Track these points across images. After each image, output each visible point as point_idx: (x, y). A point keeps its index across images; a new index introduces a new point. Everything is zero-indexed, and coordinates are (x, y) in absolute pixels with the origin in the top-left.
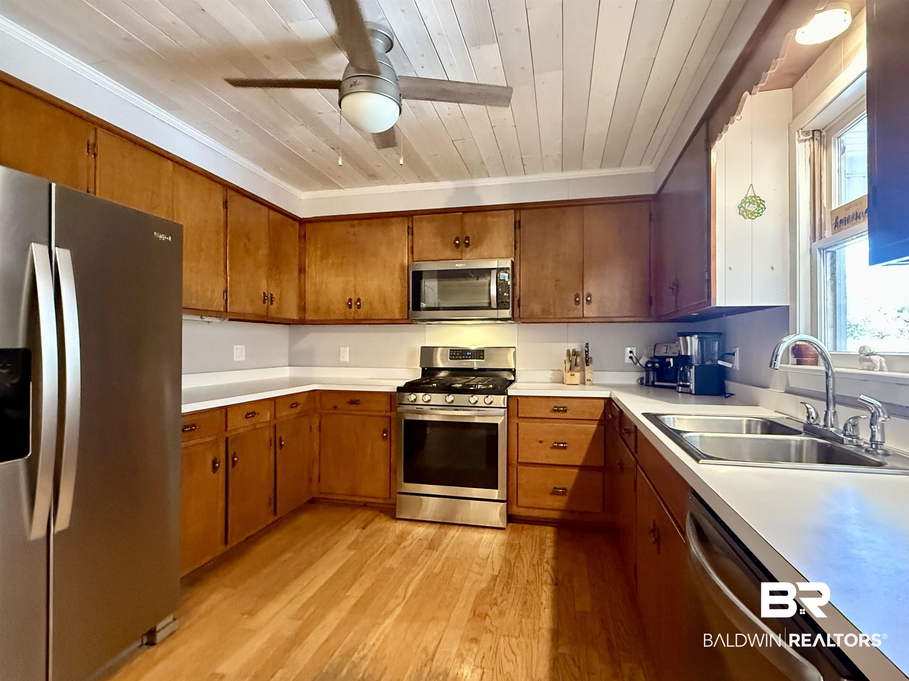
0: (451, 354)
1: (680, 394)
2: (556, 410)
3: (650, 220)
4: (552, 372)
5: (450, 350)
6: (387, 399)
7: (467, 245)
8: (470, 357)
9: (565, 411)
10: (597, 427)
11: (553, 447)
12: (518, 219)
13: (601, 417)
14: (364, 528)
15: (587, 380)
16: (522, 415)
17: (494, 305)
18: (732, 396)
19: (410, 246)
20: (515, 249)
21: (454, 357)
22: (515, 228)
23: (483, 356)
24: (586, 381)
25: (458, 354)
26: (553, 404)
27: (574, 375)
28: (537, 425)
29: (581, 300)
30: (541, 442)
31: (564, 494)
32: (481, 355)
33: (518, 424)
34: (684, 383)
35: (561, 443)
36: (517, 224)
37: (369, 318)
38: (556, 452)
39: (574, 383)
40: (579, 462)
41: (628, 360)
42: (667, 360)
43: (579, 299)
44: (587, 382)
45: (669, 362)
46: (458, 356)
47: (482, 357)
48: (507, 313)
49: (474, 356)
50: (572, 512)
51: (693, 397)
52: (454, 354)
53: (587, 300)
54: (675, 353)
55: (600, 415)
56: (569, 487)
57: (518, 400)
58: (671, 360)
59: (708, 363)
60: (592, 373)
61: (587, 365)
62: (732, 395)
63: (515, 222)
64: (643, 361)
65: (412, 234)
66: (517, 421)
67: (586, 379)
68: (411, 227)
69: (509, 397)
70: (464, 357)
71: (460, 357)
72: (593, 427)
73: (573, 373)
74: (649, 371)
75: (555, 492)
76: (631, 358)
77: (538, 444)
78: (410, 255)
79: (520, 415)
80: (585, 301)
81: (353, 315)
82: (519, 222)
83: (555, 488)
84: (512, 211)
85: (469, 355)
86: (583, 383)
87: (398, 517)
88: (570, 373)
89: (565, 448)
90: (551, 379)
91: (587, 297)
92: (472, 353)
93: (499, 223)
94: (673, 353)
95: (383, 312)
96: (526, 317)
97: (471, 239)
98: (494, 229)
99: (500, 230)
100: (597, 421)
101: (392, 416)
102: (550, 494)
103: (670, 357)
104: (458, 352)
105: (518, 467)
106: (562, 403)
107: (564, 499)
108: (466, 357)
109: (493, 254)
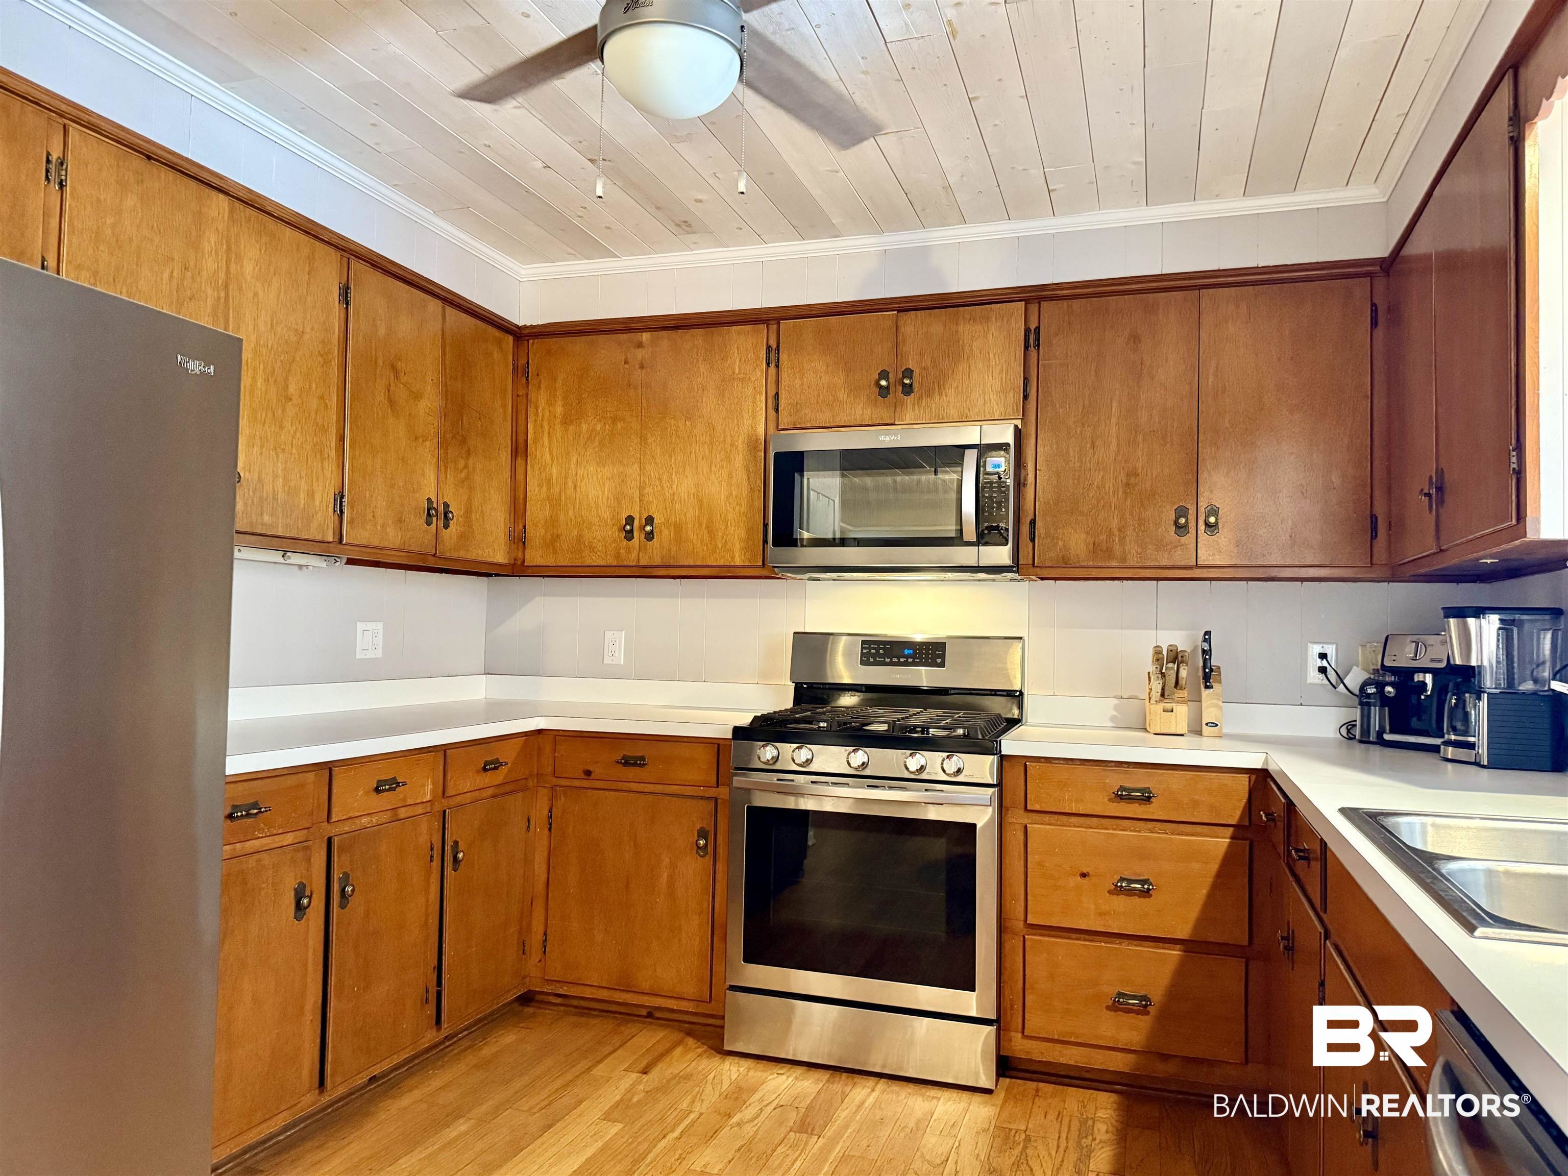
0: (865, 651)
1: (1450, 766)
2: (1123, 795)
3: (1374, 323)
4: (1115, 701)
5: (863, 642)
7: (908, 390)
8: (910, 660)
9: (1147, 800)
10: (1230, 846)
11: (1117, 890)
12: (1033, 327)
13: (1241, 817)
14: (645, 1072)
15: (1207, 724)
16: (1037, 807)
17: (970, 533)
19: (772, 393)
20: (1026, 397)
21: (871, 660)
22: (1026, 347)
23: (943, 657)
24: (1204, 726)
25: (881, 651)
26: (1115, 781)
27: (1171, 710)
28: (1073, 832)
29: (1192, 523)
30: (1084, 875)
31: (1143, 1010)
32: (939, 656)
33: (1026, 827)
34: (1461, 738)
35: (1137, 882)
36: (1032, 337)
37: (672, 562)
38: (1121, 902)
39: (1173, 732)
40: (1183, 931)
41: (1315, 677)
42: (1418, 677)
43: (1187, 521)
44: (1206, 730)
45: (1424, 684)
46: (881, 656)
47: (939, 661)
48: (1001, 554)
49: (921, 659)
50: (1165, 1057)
51: (1485, 773)
52: (873, 651)
53: (1207, 525)
54: (1440, 661)
55: (1238, 813)
56: (1157, 995)
57: (1026, 766)
58: (1429, 679)
59: (1526, 686)
60: (1220, 708)
61: (1207, 687)
63: (1027, 331)
64: (1354, 679)
65: (778, 365)
66: (1025, 821)
67: (1204, 722)
68: (774, 346)
69: (1003, 758)
70: (895, 660)
71: (888, 660)
72: (1221, 842)
73: (1169, 706)
74: (1369, 704)
75: (1118, 1005)
76: (1323, 670)
77: (1079, 879)
78: (772, 412)
79: (1029, 807)
80: (1202, 527)
81: (634, 555)
82: (1038, 329)
83: (1120, 995)
84: (1022, 305)
85: (907, 657)
86: (1196, 730)
87: (726, 1048)
88: (1161, 706)
89: (1146, 893)
90: (1113, 719)
91: (1207, 517)
92: (915, 652)
93: (985, 337)
94: (1433, 660)
95: (705, 548)
96: (1048, 564)
97: (916, 374)
98: (974, 349)
99: (988, 353)
100: (1231, 829)
101: (722, 796)
102: (1108, 1008)
103: (1425, 670)
104: (881, 648)
105: (1026, 937)
106: (1139, 780)
107: (1144, 1023)
108: (902, 660)
109: (969, 410)
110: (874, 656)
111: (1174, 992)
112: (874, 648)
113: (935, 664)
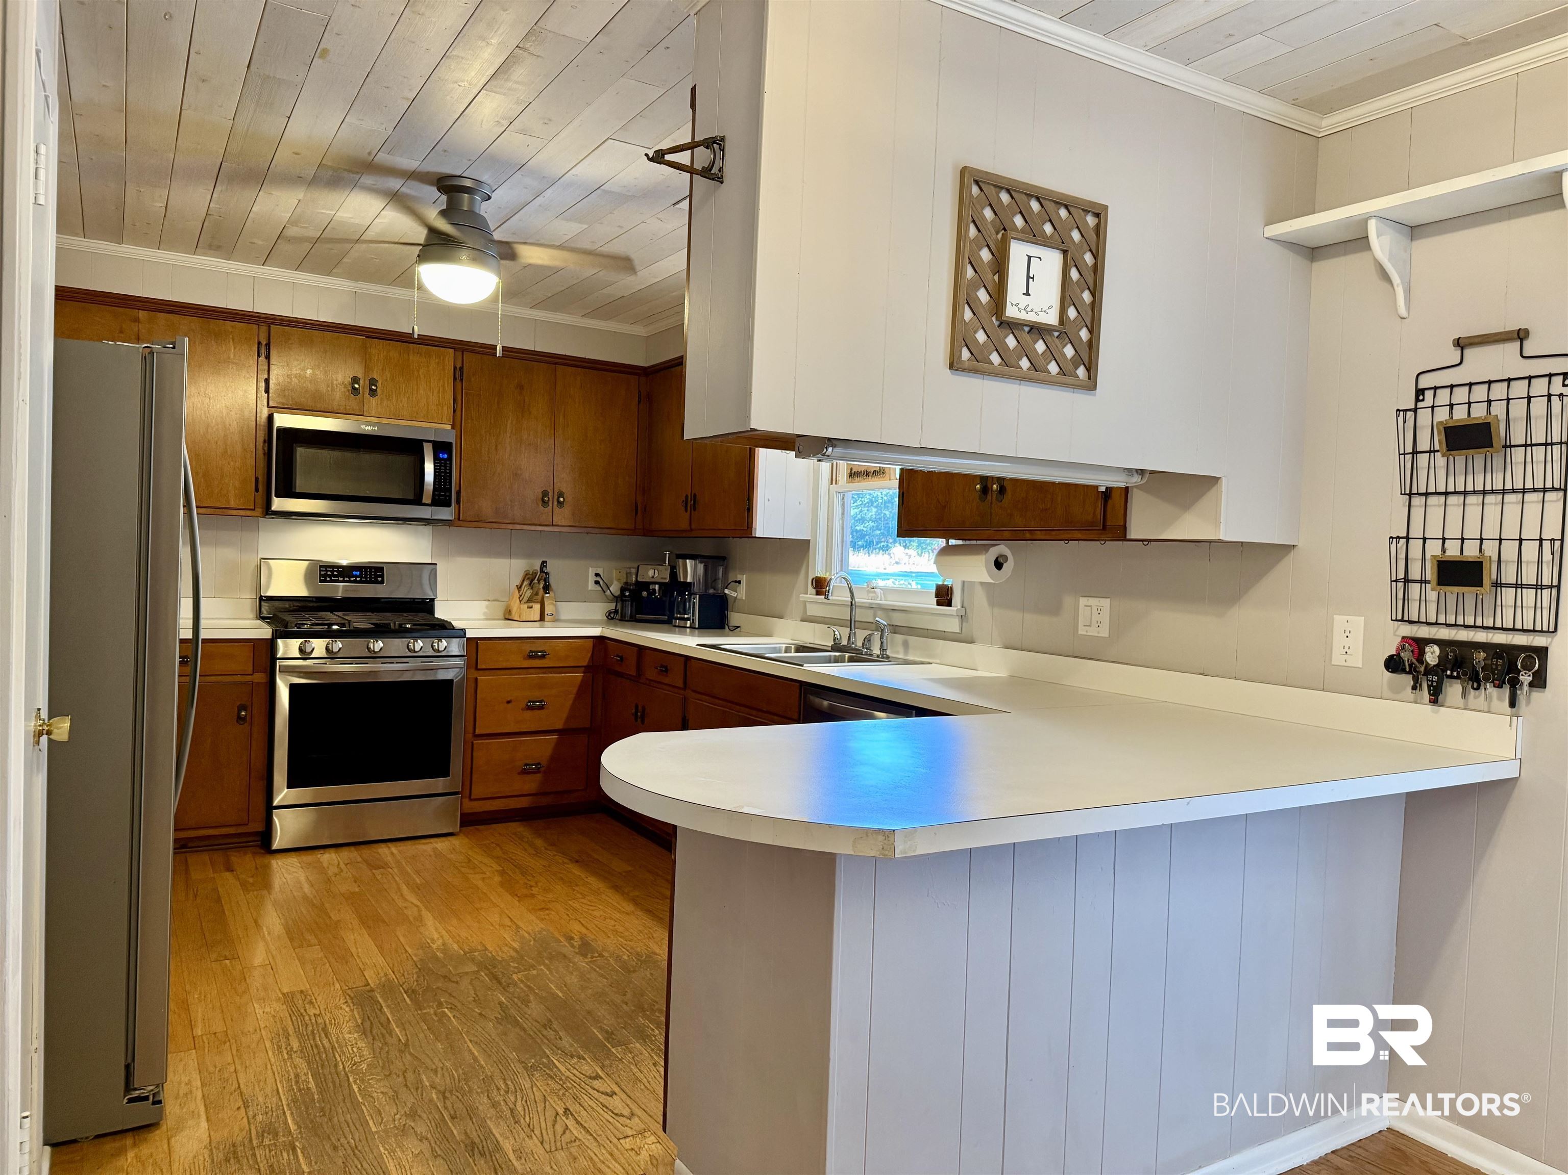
0: (322, 573)
2: (532, 656)
3: (639, 402)
4: (487, 603)
5: (320, 567)
6: (247, 651)
7: (373, 393)
8: (358, 579)
9: (543, 657)
10: (583, 676)
11: (529, 708)
12: (458, 367)
13: (589, 662)
16: (484, 667)
17: (427, 499)
18: (738, 629)
19: (263, 376)
20: (454, 411)
21: (328, 579)
22: (455, 379)
23: (382, 577)
24: (546, 616)
25: (335, 573)
26: (527, 647)
27: (531, 607)
28: (504, 677)
29: (551, 499)
30: (509, 702)
31: (537, 771)
32: (380, 576)
33: (476, 679)
34: (682, 616)
35: (537, 701)
36: (458, 373)
38: (529, 714)
39: (532, 619)
40: (559, 725)
41: (591, 586)
42: (651, 587)
43: (549, 498)
44: (547, 618)
45: (654, 590)
46: (335, 576)
47: (380, 579)
48: (445, 513)
49: (366, 577)
50: (546, 794)
51: (697, 631)
52: (329, 573)
53: (559, 502)
54: (665, 579)
55: (587, 660)
56: (544, 763)
57: (477, 643)
58: (657, 587)
59: (711, 591)
60: (555, 605)
61: (546, 593)
62: (738, 627)
63: (455, 368)
64: (615, 588)
65: (268, 357)
66: (475, 676)
67: (546, 614)
68: (264, 342)
69: (468, 639)
70: (347, 579)
71: (341, 579)
72: (578, 676)
73: (530, 605)
74: (626, 601)
75: (524, 772)
76: (597, 582)
77: (506, 705)
78: (262, 393)
79: (479, 667)
80: (556, 503)
82: (461, 368)
83: (526, 765)
84: (452, 351)
85: (356, 576)
86: (542, 618)
88: (526, 606)
89: (541, 708)
90: (485, 614)
91: (559, 498)
92: (361, 573)
93: (428, 367)
94: (662, 578)
95: (202, 493)
96: (469, 519)
97: (379, 384)
98: (420, 373)
99: (430, 378)
100: (583, 668)
101: (256, 681)
102: (519, 774)
103: (655, 583)
104: (335, 571)
105: (474, 742)
106: (538, 647)
107: (538, 777)
108: (352, 579)
109: (417, 413)
110: (330, 576)
111: (554, 758)
112: (329, 571)
113: (376, 582)
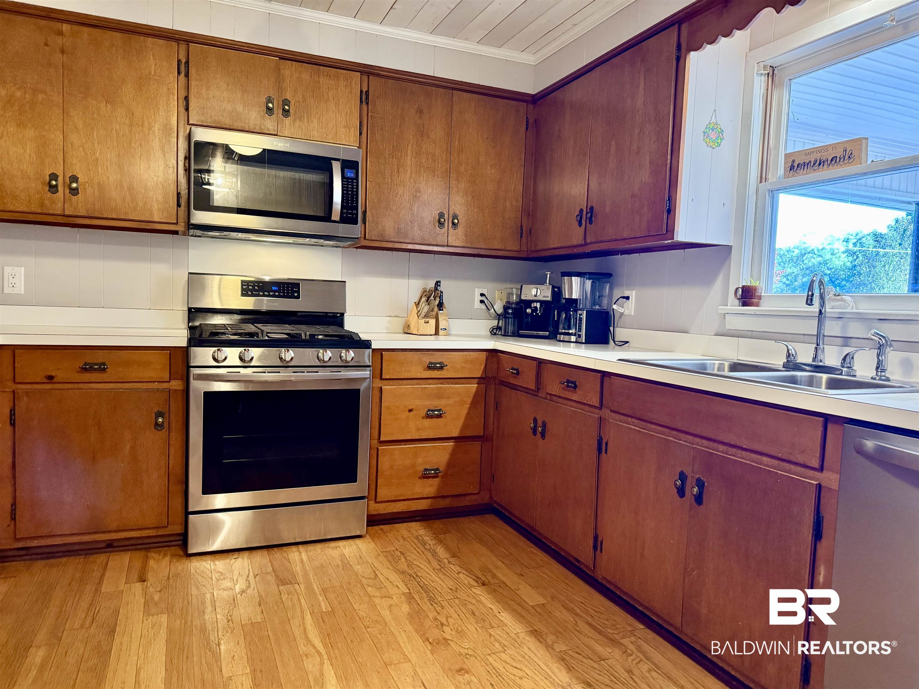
0: (244, 287)
2: (431, 367)
4: (389, 318)
5: (242, 282)
6: (163, 358)
7: (286, 113)
8: (277, 294)
9: (441, 368)
10: (478, 387)
11: (428, 416)
12: (364, 90)
13: (482, 373)
15: (441, 329)
16: (388, 377)
17: (337, 215)
18: (627, 344)
19: (183, 94)
20: (361, 134)
21: (250, 293)
22: (361, 102)
23: (298, 292)
24: (440, 330)
25: (256, 288)
26: (427, 359)
27: (428, 322)
28: (407, 387)
29: (446, 221)
30: (410, 411)
31: (436, 476)
32: (296, 292)
33: (381, 388)
34: (567, 331)
35: (436, 410)
36: (364, 97)
38: (428, 422)
39: (428, 333)
40: (455, 433)
41: (477, 305)
42: (534, 305)
43: (444, 219)
44: (441, 332)
45: (536, 307)
46: (256, 290)
47: (296, 294)
49: (284, 293)
50: (444, 497)
51: (583, 345)
52: (250, 287)
53: (453, 224)
54: (548, 297)
55: (481, 371)
56: (442, 468)
57: (382, 354)
58: (538, 305)
59: (597, 307)
60: (447, 321)
61: (440, 310)
62: (627, 342)
63: (361, 91)
64: (499, 307)
65: (187, 75)
66: (380, 385)
67: (440, 328)
68: (183, 61)
69: (374, 350)
70: (266, 293)
71: (261, 293)
72: (474, 387)
73: (427, 320)
74: (509, 318)
75: (425, 476)
76: (482, 302)
77: (408, 413)
78: (182, 110)
79: (383, 377)
80: (450, 225)
82: (367, 93)
83: (426, 470)
84: (358, 74)
85: (275, 291)
86: (437, 333)
88: (423, 320)
89: (439, 416)
91: (453, 219)
92: (279, 289)
93: (337, 89)
94: (544, 297)
95: (127, 206)
96: (373, 238)
97: (292, 103)
98: (330, 95)
99: (339, 101)
100: (477, 380)
101: (173, 388)
102: (420, 478)
103: (537, 301)
104: (256, 286)
105: (379, 448)
106: (437, 358)
107: (436, 481)
108: (271, 293)
109: (327, 135)
110: (250, 290)
111: (450, 464)
112: (251, 285)
113: (293, 297)
